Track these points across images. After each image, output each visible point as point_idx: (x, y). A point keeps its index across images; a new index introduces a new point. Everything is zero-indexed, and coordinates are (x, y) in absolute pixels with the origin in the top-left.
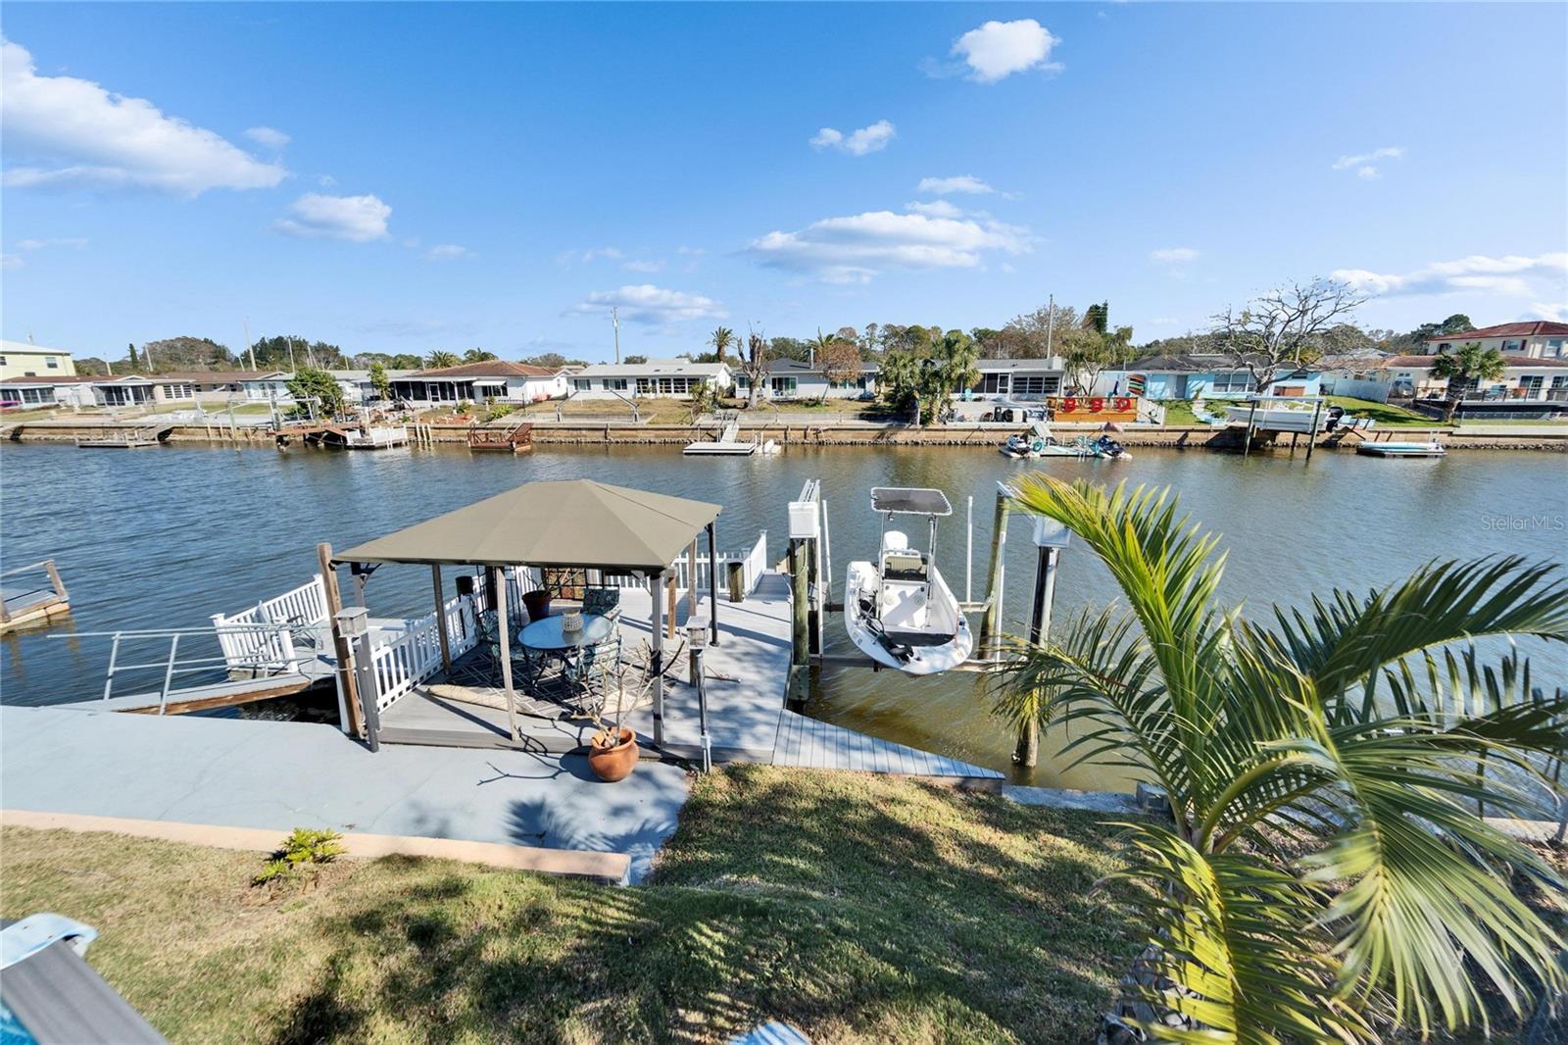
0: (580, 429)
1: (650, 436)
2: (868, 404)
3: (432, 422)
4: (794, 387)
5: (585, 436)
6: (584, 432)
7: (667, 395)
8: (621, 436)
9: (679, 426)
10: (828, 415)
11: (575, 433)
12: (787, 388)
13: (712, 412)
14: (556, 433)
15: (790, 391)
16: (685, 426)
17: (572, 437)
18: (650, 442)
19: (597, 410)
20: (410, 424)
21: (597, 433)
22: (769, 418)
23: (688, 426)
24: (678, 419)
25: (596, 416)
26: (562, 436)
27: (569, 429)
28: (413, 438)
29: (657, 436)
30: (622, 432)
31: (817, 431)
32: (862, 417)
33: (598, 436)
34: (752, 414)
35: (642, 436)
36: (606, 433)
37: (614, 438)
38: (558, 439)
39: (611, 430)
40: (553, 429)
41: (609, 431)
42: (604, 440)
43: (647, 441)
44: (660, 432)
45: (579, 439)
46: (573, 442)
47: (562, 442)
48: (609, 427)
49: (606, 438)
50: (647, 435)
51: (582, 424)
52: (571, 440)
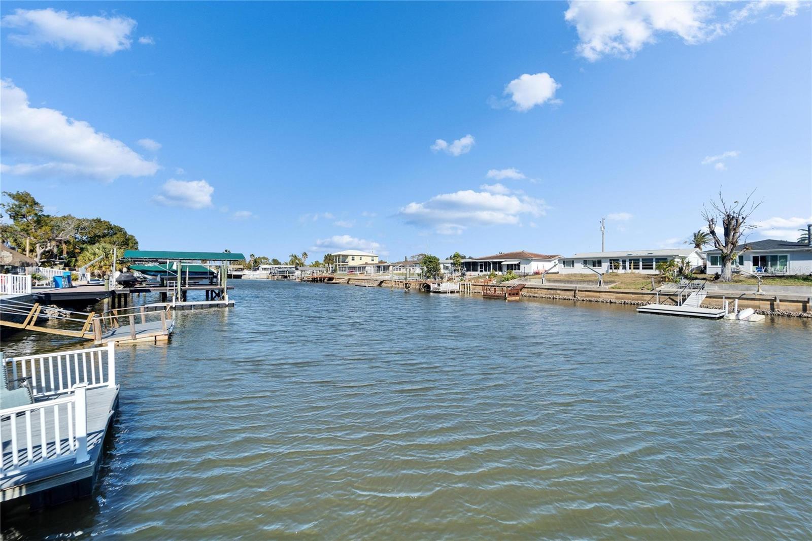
0: (556, 289)
1: (612, 297)
3: (473, 281)
5: (560, 295)
6: (558, 292)
7: (635, 271)
8: (587, 296)
9: (640, 291)
11: (553, 292)
14: (540, 291)
16: (645, 291)
17: (550, 294)
18: (611, 302)
20: (463, 282)
21: (568, 293)
22: (746, 289)
23: (649, 292)
26: (544, 293)
27: (548, 289)
28: (463, 290)
29: (617, 298)
30: (587, 293)
33: (569, 295)
35: (604, 297)
36: (575, 293)
37: (581, 297)
38: (541, 295)
39: (579, 291)
40: (538, 288)
41: (577, 292)
42: (573, 298)
43: (609, 301)
44: (621, 295)
45: (555, 296)
46: (550, 298)
47: (542, 297)
48: (578, 289)
49: (575, 296)
50: (608, 297)
51: (558, 286)
52: (549, 296)
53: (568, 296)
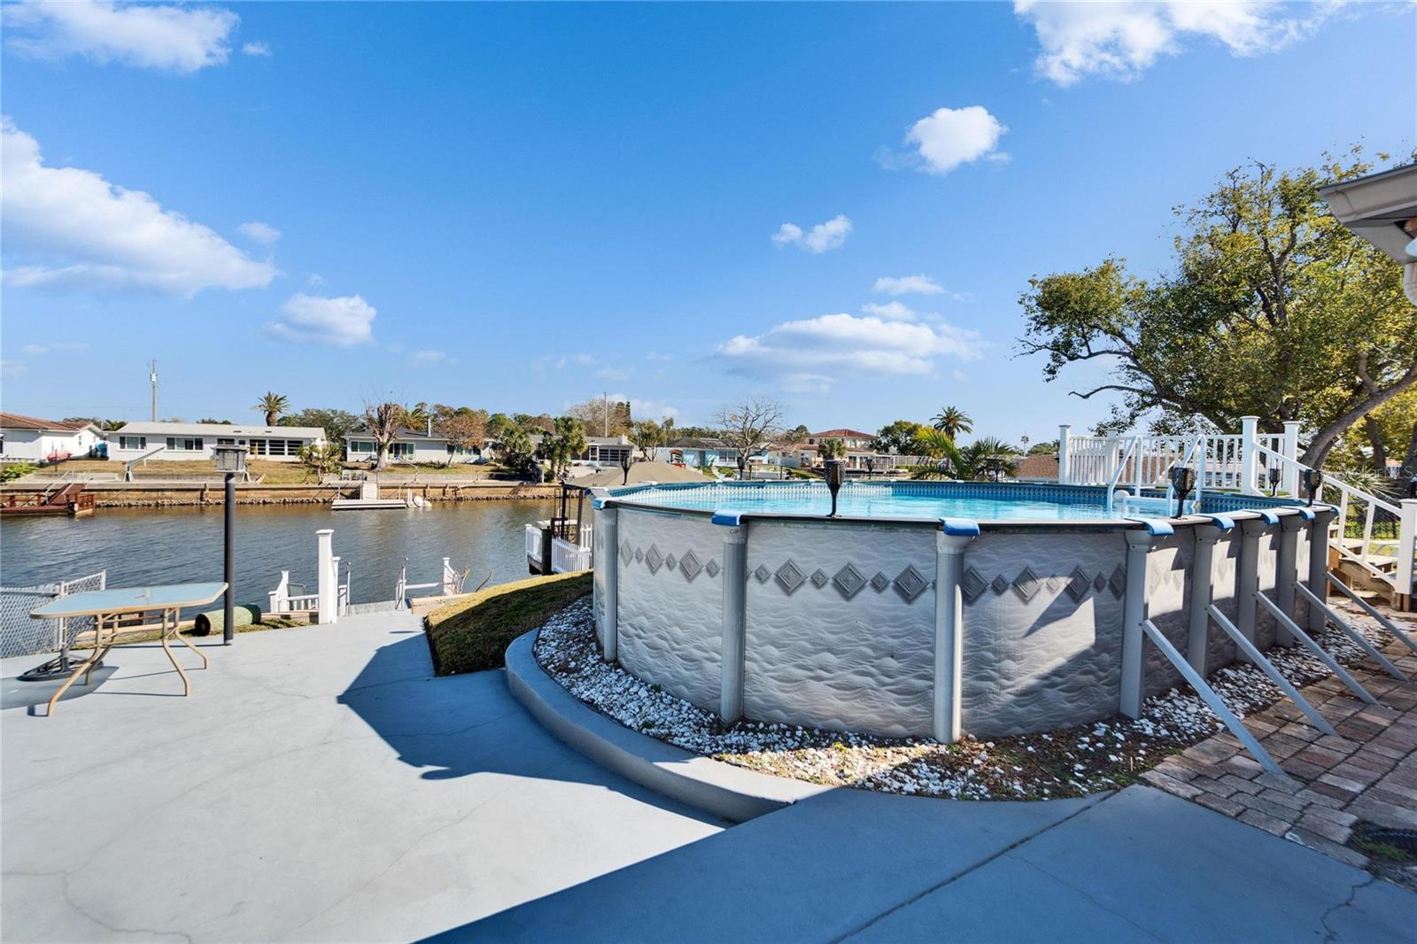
0: (163, 490)
1: (267, 496)
2: (492, 468)
4: (411, 452)
5: (171, 498)
6: (168, 494)
7: (260, 457)
9: (304, 485)
10: (460, 475)
11: (154, 494)
12: (404, 453)
13: (337, 473)
14: (121, 495)
15: (408, 455)
16: (310, 485)
17: (149, 498)
18: (264, 503)
19: (175, 471)
21: (188, 494)
22: (402, 478)
23: (316, 486)
24: (299, 480)
25: (179, 476)
26: (133, 498)
27: (144, 490)
29: (274, 497)
31: (456, 489)
32: (491, 477)
33: (193, 497)
34: (383, 475)
35: (253, 495)
36: (202, 494)
37: (214, 499)
38: (126, 502)
39: (210, 490)
40: (117, 490)
41: (207, 491)
42: (199, 502)
43: (261, 502)
44: (279, 492)
45: (160, 502)
46: (149, 505)
47: (130, 505)
48: (208, 487)
49: (201, 499)
50: (260, 495)
51: (169, 485)
52: (146, 502)
53: (188, 498)
